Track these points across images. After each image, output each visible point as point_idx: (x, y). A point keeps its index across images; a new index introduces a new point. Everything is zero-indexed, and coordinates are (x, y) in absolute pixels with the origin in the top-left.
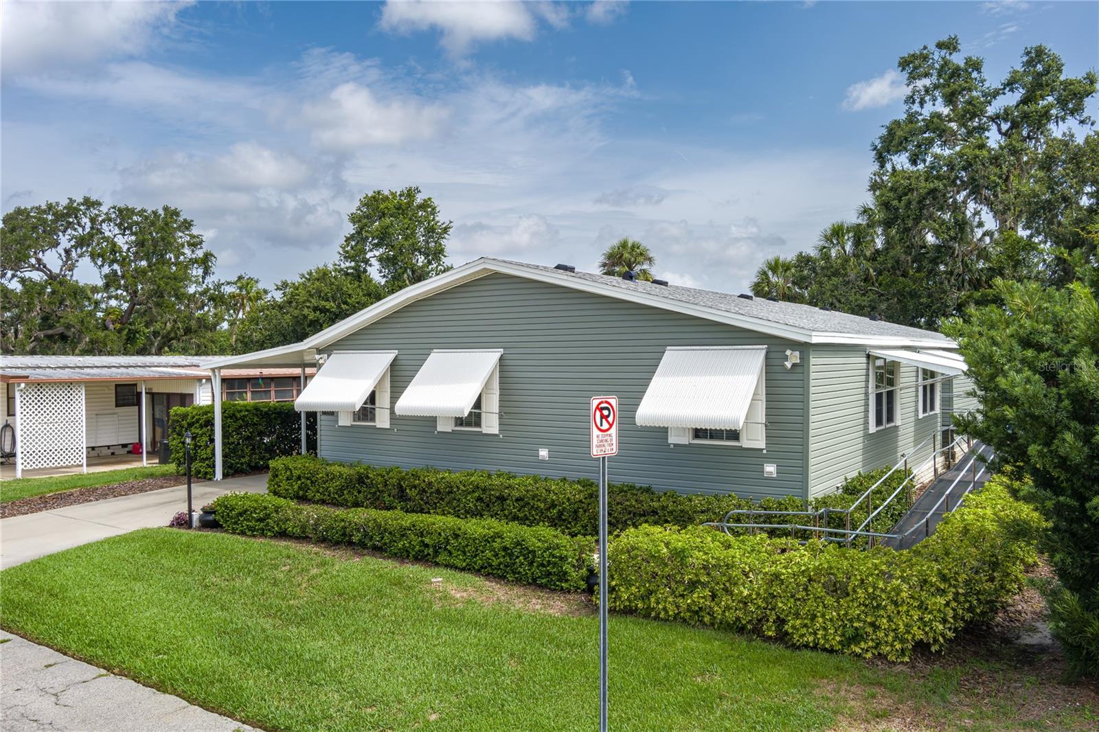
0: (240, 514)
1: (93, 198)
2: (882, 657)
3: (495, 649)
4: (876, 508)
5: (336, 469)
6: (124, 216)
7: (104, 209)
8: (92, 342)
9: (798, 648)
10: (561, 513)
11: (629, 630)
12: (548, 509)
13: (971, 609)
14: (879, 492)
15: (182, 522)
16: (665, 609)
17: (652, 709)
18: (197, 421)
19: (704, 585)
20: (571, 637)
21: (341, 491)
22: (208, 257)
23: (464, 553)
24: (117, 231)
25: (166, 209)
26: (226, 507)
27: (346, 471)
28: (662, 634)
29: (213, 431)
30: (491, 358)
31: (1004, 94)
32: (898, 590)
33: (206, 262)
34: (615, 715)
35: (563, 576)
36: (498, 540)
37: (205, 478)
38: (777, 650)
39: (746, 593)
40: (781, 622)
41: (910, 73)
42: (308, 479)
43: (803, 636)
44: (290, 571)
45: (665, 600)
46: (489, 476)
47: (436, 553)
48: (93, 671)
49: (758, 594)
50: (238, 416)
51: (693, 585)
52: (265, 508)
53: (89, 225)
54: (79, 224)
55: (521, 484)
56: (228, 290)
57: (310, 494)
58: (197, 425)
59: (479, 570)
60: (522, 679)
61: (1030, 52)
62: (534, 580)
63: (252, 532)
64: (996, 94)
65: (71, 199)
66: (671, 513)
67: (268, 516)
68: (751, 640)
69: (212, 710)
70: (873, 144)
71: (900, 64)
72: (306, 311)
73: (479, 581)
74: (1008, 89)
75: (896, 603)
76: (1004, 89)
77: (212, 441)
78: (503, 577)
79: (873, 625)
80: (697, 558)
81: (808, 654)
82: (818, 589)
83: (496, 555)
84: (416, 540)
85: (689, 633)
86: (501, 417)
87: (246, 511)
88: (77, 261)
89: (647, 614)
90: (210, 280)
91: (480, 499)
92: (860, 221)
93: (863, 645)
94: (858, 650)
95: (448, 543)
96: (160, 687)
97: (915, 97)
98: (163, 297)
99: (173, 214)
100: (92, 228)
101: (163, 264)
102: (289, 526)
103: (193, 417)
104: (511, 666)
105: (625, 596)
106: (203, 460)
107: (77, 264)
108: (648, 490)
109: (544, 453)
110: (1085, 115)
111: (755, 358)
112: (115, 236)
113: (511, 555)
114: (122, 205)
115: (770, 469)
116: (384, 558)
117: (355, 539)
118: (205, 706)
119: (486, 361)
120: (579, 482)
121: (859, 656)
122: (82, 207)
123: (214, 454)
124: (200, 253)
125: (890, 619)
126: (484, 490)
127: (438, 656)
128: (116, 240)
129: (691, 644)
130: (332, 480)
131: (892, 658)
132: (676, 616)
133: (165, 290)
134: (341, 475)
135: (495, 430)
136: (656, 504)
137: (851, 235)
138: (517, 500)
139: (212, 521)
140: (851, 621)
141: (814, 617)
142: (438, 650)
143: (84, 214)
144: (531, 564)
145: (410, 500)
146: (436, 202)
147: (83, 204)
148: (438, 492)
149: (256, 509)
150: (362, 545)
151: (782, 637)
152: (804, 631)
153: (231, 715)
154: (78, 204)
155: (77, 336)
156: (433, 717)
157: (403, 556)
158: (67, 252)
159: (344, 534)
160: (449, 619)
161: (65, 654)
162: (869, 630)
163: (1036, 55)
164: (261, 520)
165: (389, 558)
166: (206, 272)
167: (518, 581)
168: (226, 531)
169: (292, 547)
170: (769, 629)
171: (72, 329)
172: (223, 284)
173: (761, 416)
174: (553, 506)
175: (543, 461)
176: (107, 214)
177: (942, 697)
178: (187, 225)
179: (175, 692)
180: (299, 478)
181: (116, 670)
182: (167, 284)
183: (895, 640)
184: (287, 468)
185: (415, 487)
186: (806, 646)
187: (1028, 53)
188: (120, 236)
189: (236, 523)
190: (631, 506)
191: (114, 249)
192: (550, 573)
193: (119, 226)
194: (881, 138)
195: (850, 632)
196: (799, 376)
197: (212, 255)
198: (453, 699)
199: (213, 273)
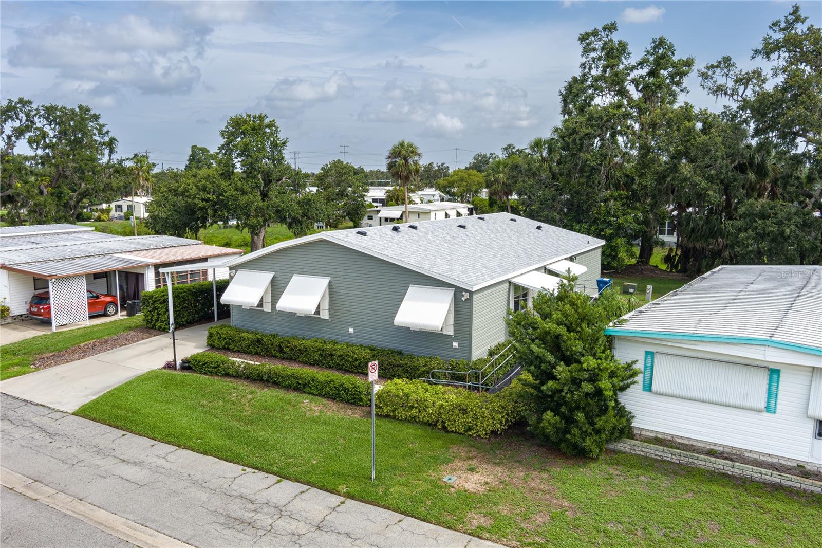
0: (204, 364)
1: (26, 99)
2: (479, 436)
3: (334, 434)
4: (500, 364)
5: (245, 335)
6: (50, 112)
7: (34, 106)
8: (36, 205)
9: (450, 432)
10: (360, 364)
11: (388, 425)
12: (354, 362)
13: (514, 418)
14: (503, 355)
15: (170, 366)
16: (401, 416)
17: (391, 457)
18: (159, 300)
19: (416, 408)
20: (363, 428)
21: (248, 347)
22: (112, 140)
23: (317, 388)
24: (45, 122)
25: (80, 107)
26: (196, 361)
27: (251, 336)
28: (399, 427)
29: (167, 305)
30: (325, 281)
31: (637, 69)
32: (484, 413)
33: (111, 144)
34: (379, 460)
35: (361, 400)
36: (332, 383)
37: (164, 331)
38: (442, 433)
39: (431, 411)
40: (443, 422)
41: (584, 48)
42: (230, 339)
43: (451, 428)
44: (237, 396)
45: (401, 413)
46: (325, 342)
47: (304, 387)
48: (172, 448)
49: (435, 412)
50: (181, 295)
51: (412, 407)
52: (217, 362)
53: (24, 119)
54: (17, 118)
55: (340, 349)
56: (129, 164)
57: (231, 347)
58: (158, 302)
59: (324, 396)
60: (345, 447)
61: (655, 41)
62: (348, 401)
63: (210, 373)
64: (633, 68)
65: (10, 100)
66: (409, 366)
67: (219, 366)
68: (433, 429)
69: (230, 462)
70: (560, 92)
71: (579, 39)
72: (196, 201)
73: (324, 401)
74: (639, 67)
75: (484, 418)
76: (637, 66)
77: (168, 310)
78: (335, 399)
79: (475, 424)
80: (413, 397)
81: (453, 435)
82: (456, 411)
83: (331, 389)
84: (294, 381)
85: (410, 425)
86: (330, 311)
87: (207, 363)
88: (16, 142)
89: (394, 418)
90: (115, 157)
91: (321, 355)
92: (553, 136)
93: (472, 432)
94: (470, 433)
95: (309, 383)
96: (205, 453)
97: (586, 65)
98: (84, 173)
99: (84, 110)
100: (27, 121)
101: (82, 148)
102: (231, 371)
103: (156, 298)
104: (341, 441)
105: (386, 411)
106: (162, 321)
107: (16, 144)
108: (400, 353)
109: (351, 330)
110: (683, 86)
111: (449, 295)
112: (44, 126)
113: (338, 390)
114: (49, 105)
115: (455, 344)
116: (279, 388)
117: (264, 379)
118: (226, 460)
119: (322, 283)
120: (368, 347)
121: (471, 435)
122: (18, 106)
123: (169, 318)
124: (107, 139)
125: (481, 423)
126: (323, 350)
127: (312, 438)
128: (45, 129)
129: (410, 431)
130: (243, 340)
131: (482, 436)
132: (405, 419)
133: (86, 169)
134: (248, 339)
135: (327, 317)
136: (402, 362)
137: (546, 146)
138: (339, 356)
139: (188, 365)
140: (468, 423)
141: (455, 421)
142: (312, 435)
143: (21, 110)
144: (347, 394)
145: (285, 353)
146: (278, 124)
147: (18, 103)
148: (300, 350)
149: (212, 362)
150: (268, 381)
151: (444, 428)
152: (451, 426)
153: (238, 463)
154: (15, 104)
155: (25, 201)
156: (315, 462)
157: (288, 388)
158: (9, 137)
159: (259, 376)
160: (315, 421)
161: (155, 440)
162: (475, 426)
163: (660, 43)
164: (215, 368)
165: (281, 388)
166: (111, 151)
167: (341, 401)
168: (195, 372)
169: (234, 383)
170: (439, 425)
171: (21, 197)
172: (124, 160)
173: (451, 321)
174: (356, 360)
175: (351, 334)
176: (37, 110)
177: (494, 452)
178: (96, 117)
179: (211, 455)
180: (225, 338)
181: (183, 447)
182: (86, 165)
183: (483, 430)
184: (218, 333)
185: (288, 347)
186: (452, 432)
187: (654, 42)
188: (48, 126)
189: (201, 368)
190: (392, 362)
191: (44, 135)
192: (355, 398)
193: (47, 119)
194: (565, 88)
195: (467, 428)
196: (469, 304)
197: (115, 140)
198: (321, 455)
199: (116, 152)
